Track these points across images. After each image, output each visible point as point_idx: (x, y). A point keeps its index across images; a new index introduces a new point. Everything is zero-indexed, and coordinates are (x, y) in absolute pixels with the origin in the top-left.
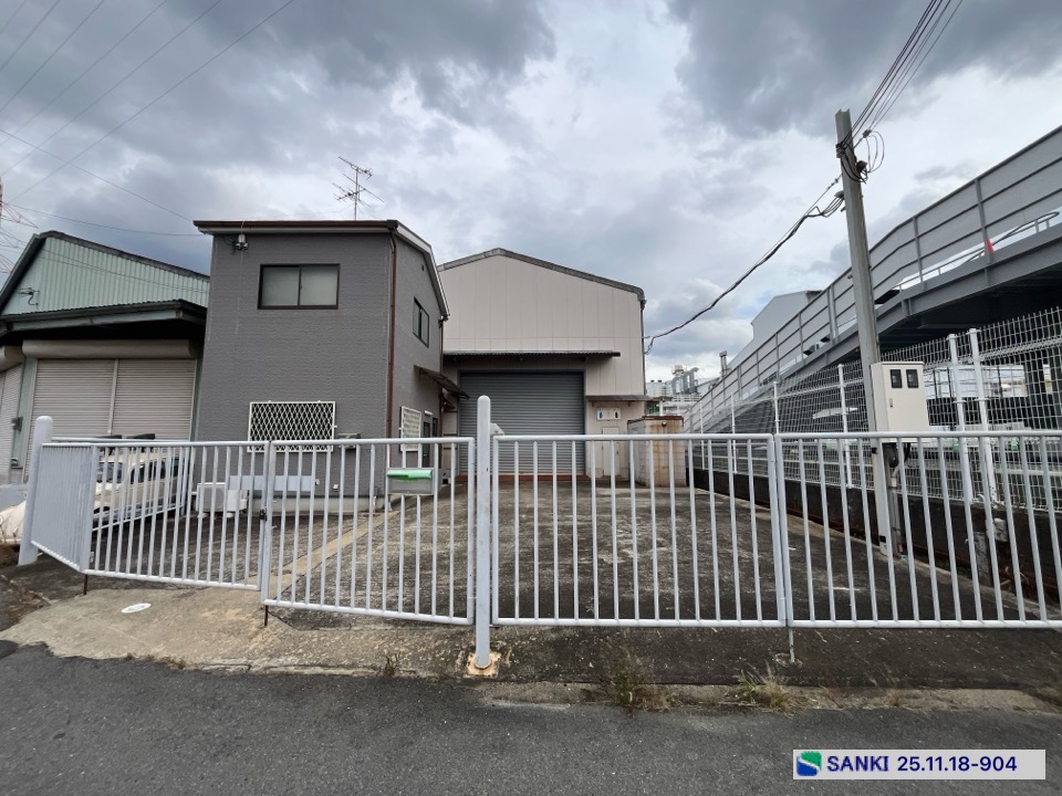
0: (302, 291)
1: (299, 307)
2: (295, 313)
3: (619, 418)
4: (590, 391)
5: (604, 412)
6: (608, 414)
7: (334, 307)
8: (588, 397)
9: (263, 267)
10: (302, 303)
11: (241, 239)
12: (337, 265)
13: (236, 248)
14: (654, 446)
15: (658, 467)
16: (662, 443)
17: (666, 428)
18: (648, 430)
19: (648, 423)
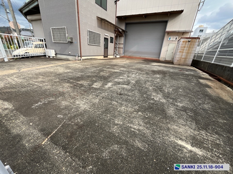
4: (168, 29)
5: (171, 37)
8: (166, 31)
14: (182, 49)
15: (181, 58)
16: (185, 48)
17: (190, 42)
18: (181, 43)
19: (182, 40)
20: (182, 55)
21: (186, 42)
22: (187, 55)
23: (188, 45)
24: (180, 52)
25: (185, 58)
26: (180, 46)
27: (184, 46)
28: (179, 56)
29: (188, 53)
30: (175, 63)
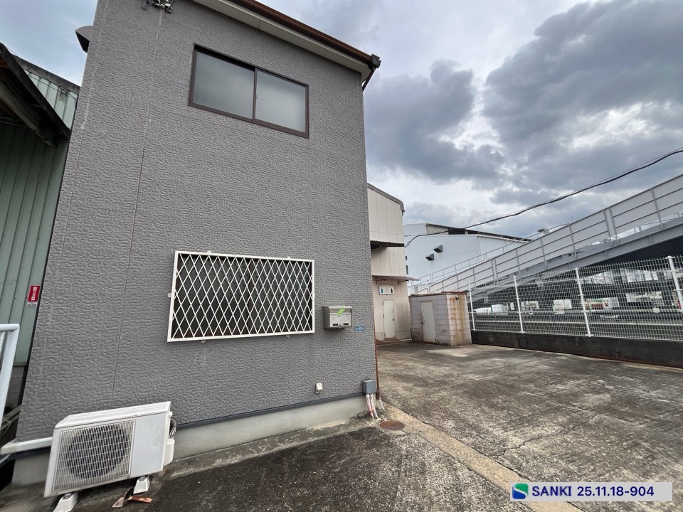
0: (257, 101)
1: (256, 122)
2: (250, 127)
3: (394, 293)
5: (384, 289)
6: (387, 290)
10: (258, 117)
12: (306, 85)
14: (453, 314)
15: (456, 330)
16: (456, 311)
18: (448, 302)
19: (449, 297)
20: (456, 325)
21: (454, 299)
22: (462, 324)
23: (457, 304)
24: (452, 318)
25: (462, 330)
26: (449, 307)
27: (453, 307)
28: (453, 327)
29: (461, 319)
30: (452, 343)
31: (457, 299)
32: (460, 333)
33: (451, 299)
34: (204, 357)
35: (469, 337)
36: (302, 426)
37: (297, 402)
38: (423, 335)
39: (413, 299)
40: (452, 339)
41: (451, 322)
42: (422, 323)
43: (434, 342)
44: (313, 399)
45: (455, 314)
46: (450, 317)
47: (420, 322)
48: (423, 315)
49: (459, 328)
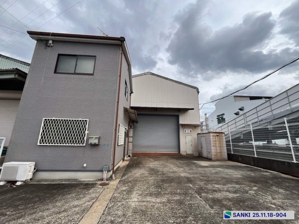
0: (77, 67)
1: (75, 74)
2: (72, 76)
3: (192, 132)
4: (181, 122)
5: (186, 130)
6: (188, 131)
7: (92, 75)
8: (180, 124)
9: (59, 55)
10: (77, 72)
11: (50, 42)
12: (95, 56)
13: (47, 45)
14: (214, 143)
16: (217, 142)
17: (218, 137)
18: (211, 137)
19: (211, 134)
20: (216, 149)
21: (215, 136)
22: (221, 149)
23: (218, 138)
24: (214, 146)
25: (221, 152)
26: (211, 140)
27: (215, 140)
28: (213, 150)
29: (220, 147)
30: (213, 159)
31: (217, 136)
32: (219, 154)
33: (213, 136)
34: (48, 150)
35: (226, 156)
36: (77, 178)
37: (76, 169)
38: (202, 154)
39: (199, 135)
40: (213, 156)
41: (212, 148)
42: (202, 148)
43: (206, 157)
44: (82, 169)
45: (216, 144)
46: (212, 145)
47: (201, 147)
48: (202, 143)
49: (218, 151)
